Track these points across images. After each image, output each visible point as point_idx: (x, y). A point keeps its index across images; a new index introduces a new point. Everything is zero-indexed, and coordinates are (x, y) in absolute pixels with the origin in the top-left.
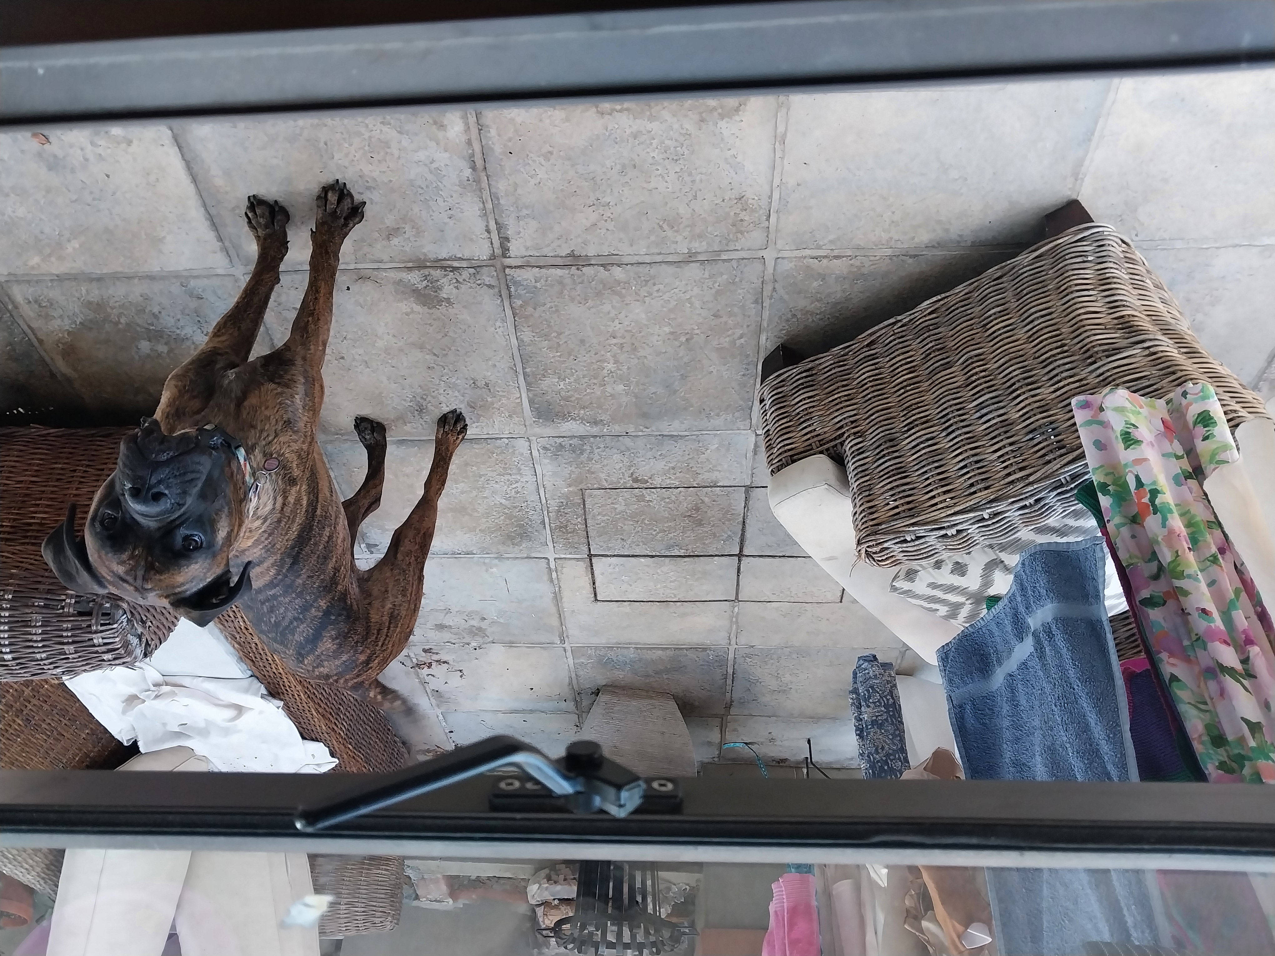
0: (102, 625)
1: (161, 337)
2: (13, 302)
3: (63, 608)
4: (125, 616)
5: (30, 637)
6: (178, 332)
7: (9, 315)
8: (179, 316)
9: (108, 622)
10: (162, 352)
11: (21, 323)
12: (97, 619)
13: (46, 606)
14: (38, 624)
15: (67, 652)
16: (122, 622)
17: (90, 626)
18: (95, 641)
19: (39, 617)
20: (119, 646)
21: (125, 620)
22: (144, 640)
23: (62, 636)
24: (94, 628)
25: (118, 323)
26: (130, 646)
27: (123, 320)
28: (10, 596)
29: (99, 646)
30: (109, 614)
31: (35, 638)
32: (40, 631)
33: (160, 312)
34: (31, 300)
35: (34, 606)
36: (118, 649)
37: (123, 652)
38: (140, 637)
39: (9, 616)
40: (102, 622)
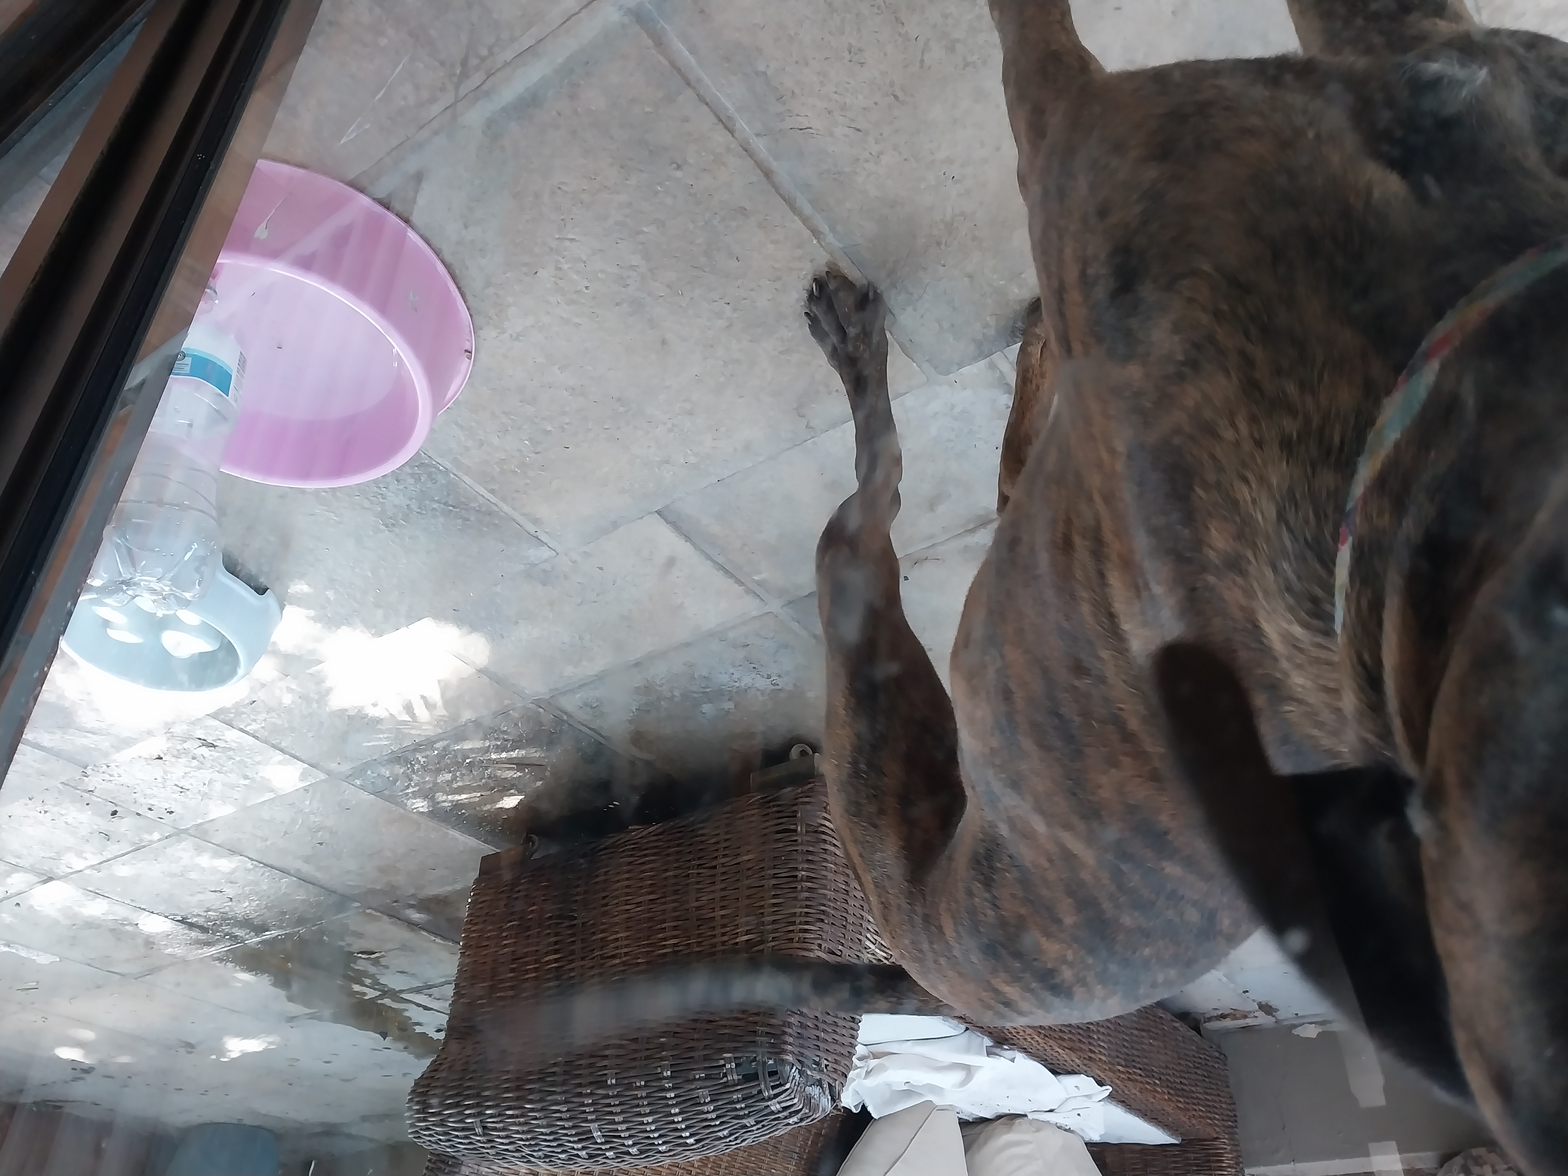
0: (773, 1088)
1: (723, 695)
2: (566, 713)
3: (725, 1075)
4: (795, 1068)
5: (704, 1116)
6: (737, 684)
7: (567, 725)
8: (731, 671)
9: (778, 1083)
10: (729, 709)
11: (582, 728)
12: (765, 1083)
13: (708, 1078)
14: (707, 1101)
15: (749, 1125)
16: (794, 1077)
17: (760, 1092)
18: (773, 1108)
19: (706, 1092)
20: (801, 1107)
21: (797, 1074)
22: (826, 1086)
23: (736, 1109)
24: (766, 1094)
25: (673, 697)
26: (813, 1101)
27: (676, 693)
28: (669, 1073)
29: (779, 1112)
30: (776, 1073)
31: (709, 1116)
32: (712, 1108)
33: (709, 673)
34: (581, 705)
35: (695, 1079)
36: (801, 1110)
37: (807, 1111)
38: (819, 1083)
39: (676, 1096)
40: (772, 1084)
